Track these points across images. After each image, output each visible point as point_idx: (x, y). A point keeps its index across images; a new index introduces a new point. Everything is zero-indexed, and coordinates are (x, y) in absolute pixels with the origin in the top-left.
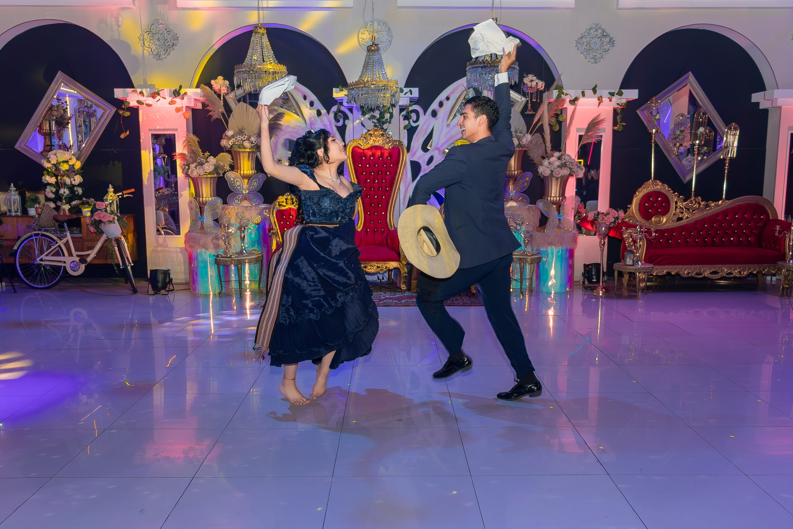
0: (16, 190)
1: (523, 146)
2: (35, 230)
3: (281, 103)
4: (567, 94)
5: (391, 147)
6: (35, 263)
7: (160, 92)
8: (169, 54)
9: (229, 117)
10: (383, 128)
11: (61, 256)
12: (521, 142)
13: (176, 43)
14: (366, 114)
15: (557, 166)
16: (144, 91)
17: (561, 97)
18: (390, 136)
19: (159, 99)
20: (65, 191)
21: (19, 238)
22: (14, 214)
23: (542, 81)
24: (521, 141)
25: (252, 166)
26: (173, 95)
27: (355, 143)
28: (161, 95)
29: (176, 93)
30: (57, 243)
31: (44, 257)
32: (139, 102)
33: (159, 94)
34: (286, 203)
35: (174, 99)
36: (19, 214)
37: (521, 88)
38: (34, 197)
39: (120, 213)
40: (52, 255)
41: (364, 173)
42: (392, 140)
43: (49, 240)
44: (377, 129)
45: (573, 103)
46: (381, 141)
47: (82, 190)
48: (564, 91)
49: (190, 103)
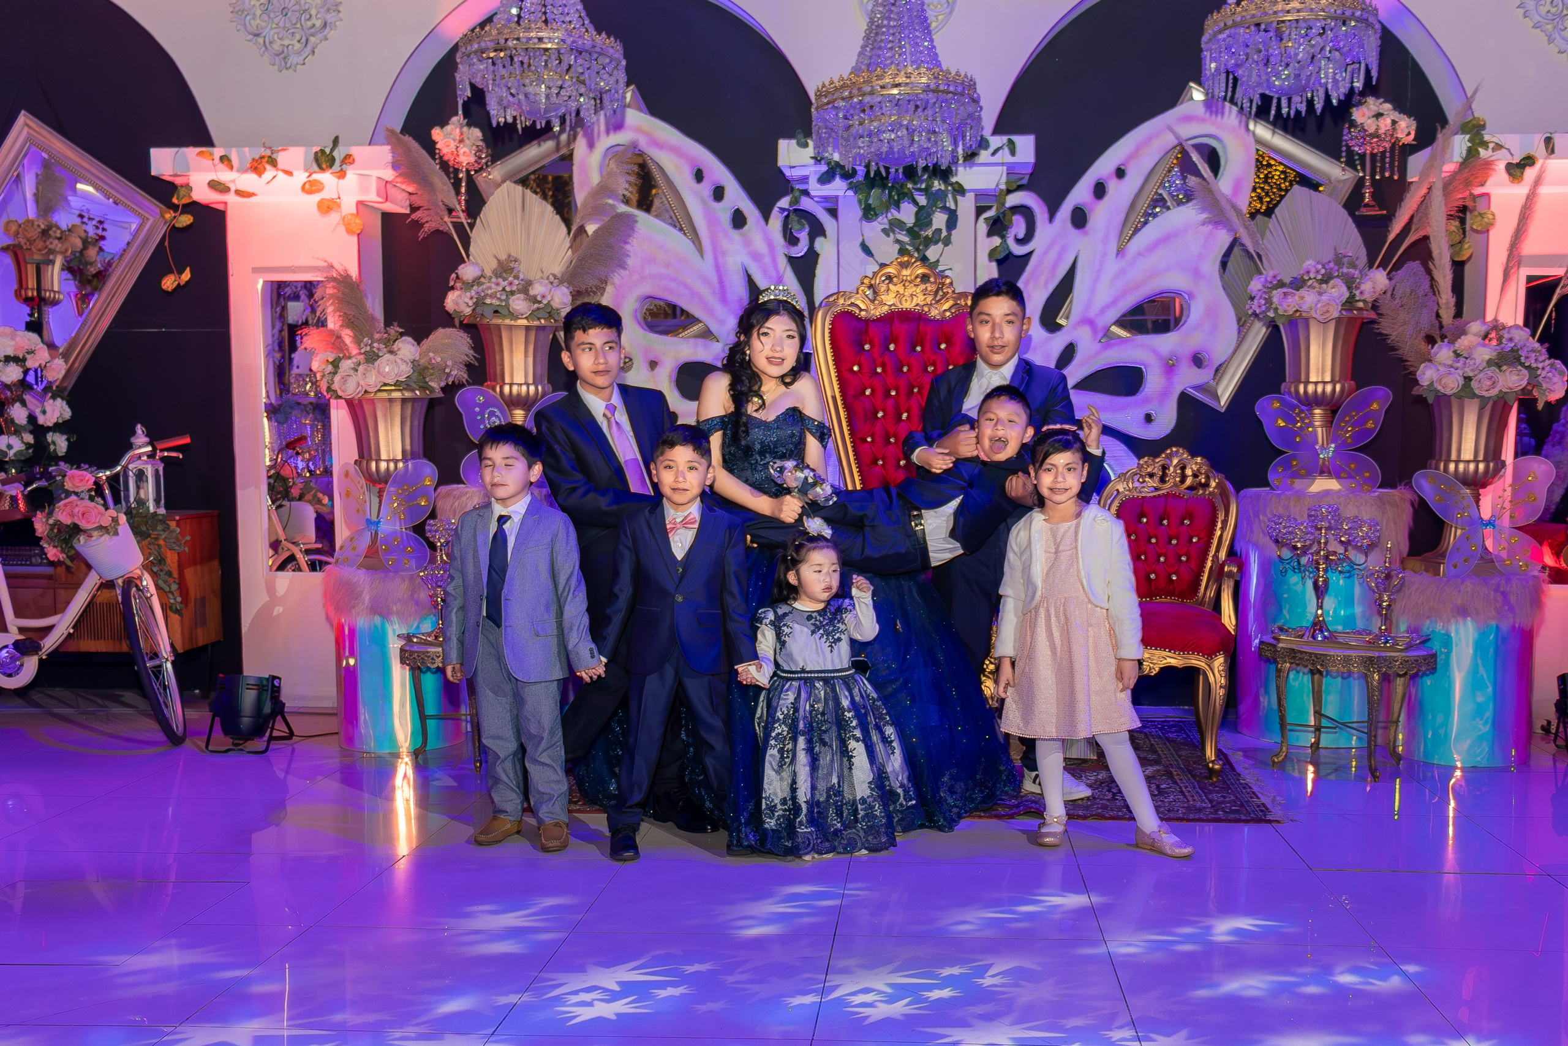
1: (1361, 305)
3: (627, 186)
4: (1499, 147)
5: (948, 314)
7: (282, 158)
8: (313, 52)
9: (472, 226)
10: (924, 259)
12: (1357, 293)
13: (333, 20)
14: (876, 215)
15: (1485, 364)
16: (233, 155)
17: (1478, 153)
18: (948, 281)
19: (275, 177)
20: (11, 442)
23: (1409, 116)
24: (1357, 288)
25: (539, 367)
26: (315, 167)
27: (841, 301)
28: (280, 165)
29: (323, 159)
32: (216, 186)
33: (273, 163)
35: (315, 176)
37: (1341, 141)
39: (166, 507)
41: (868, 392)
42: (954, 292)
45: (1518, 172)
46: (920, 297)
47: (68, 440)
48: (1487, 138)
49: (365, 190)
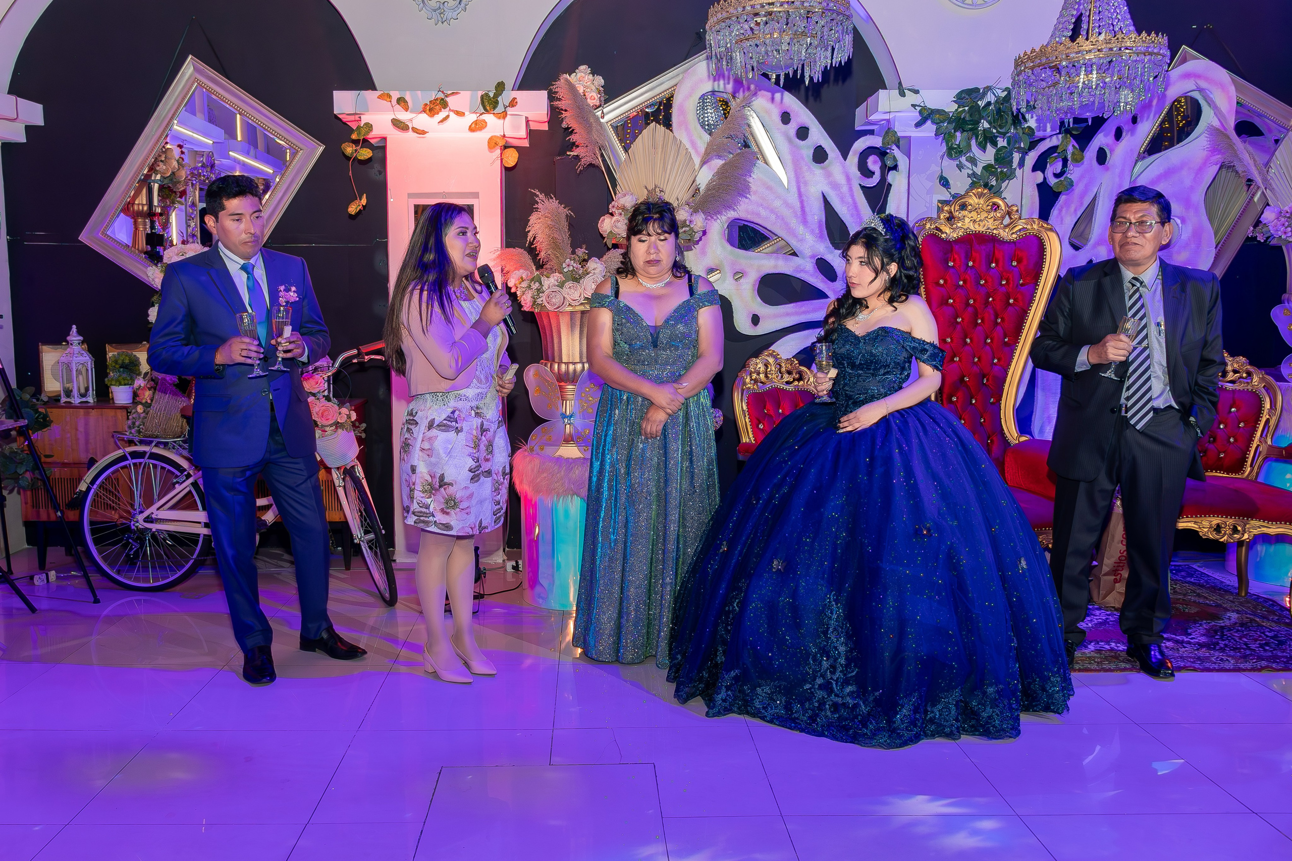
0: (83, 342)
2: (131, 442)
5: (1014, 236)
6: (133, 527)
7: (449, 100)
11: (198, 509)
16: (408, 98)
18: (1015, 209)
19: (448, 116)
21: (92, 462)
22: (76, 400)
26: (481, 108)
27: (928, 226)
28: (450, 106)
29: (488, 103)
30: (188, 476)
31: (156, 512)
32: (395, 124)
33: (444, 104)
34: (766, 377)
35: (482, 118)
36: (91, 399)
38: (127, 358)
40: (173, 508)
41: (951, 301)
43: (168, 467)
44: (982, 193)
46: (991, 221)
49: (516, 127)
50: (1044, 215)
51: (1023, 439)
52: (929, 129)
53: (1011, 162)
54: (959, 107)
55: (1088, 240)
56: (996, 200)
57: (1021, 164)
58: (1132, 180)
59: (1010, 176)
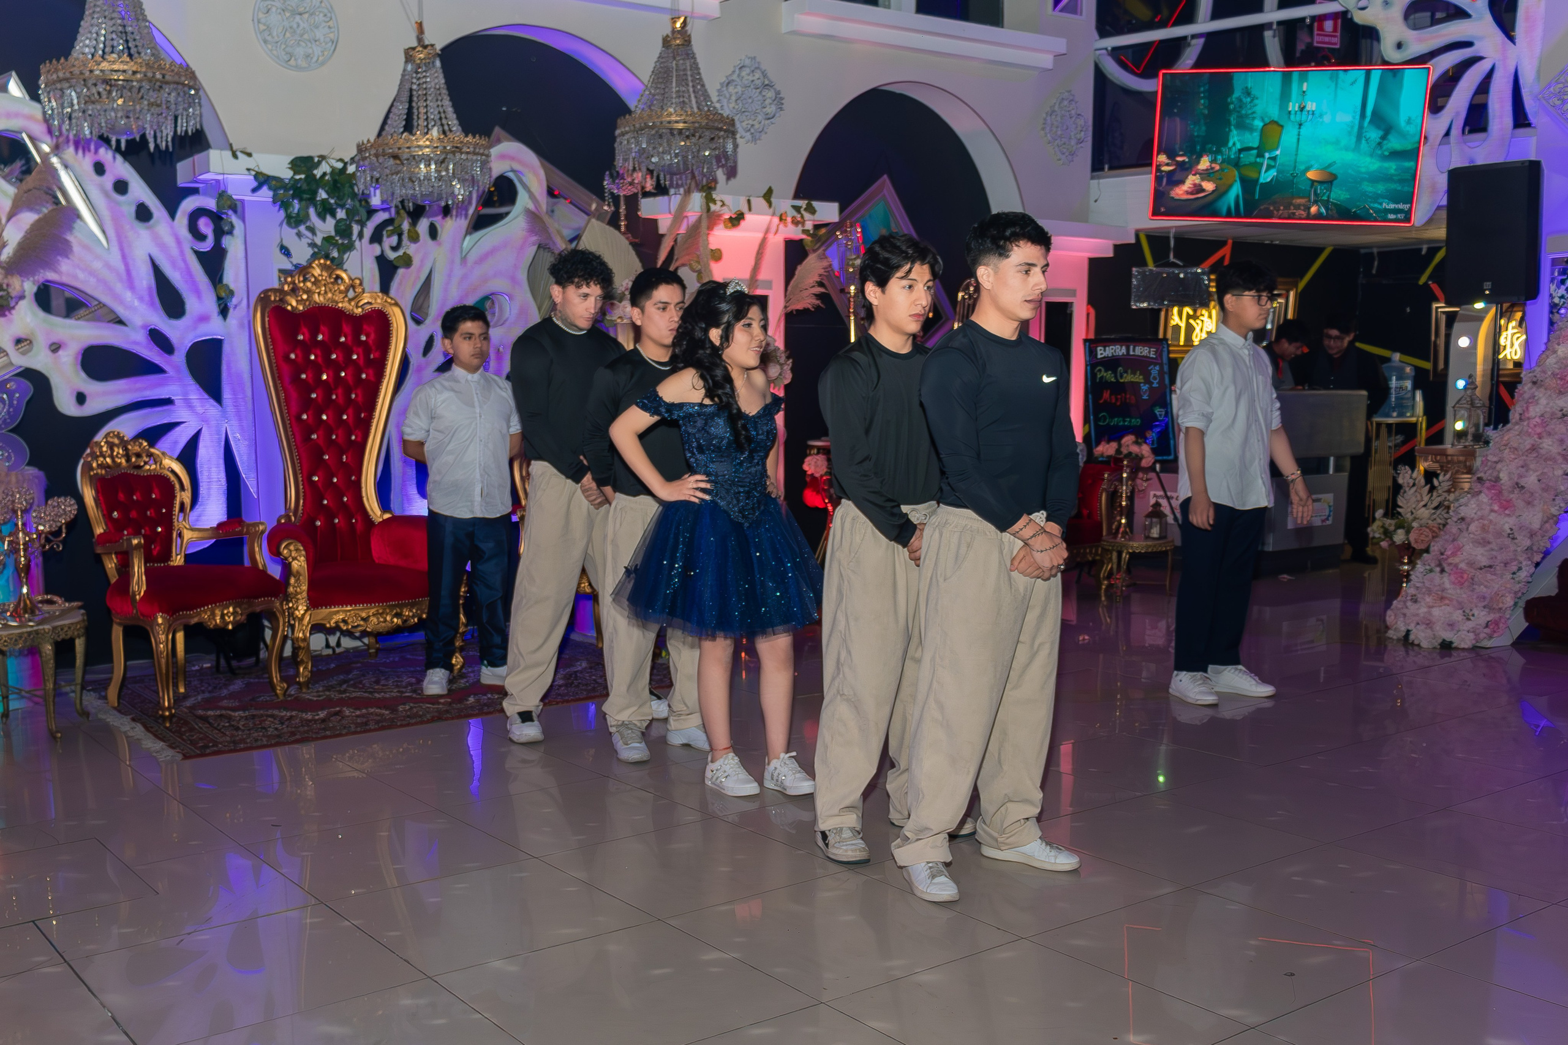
4: (723, 205)
5: (361, 310)
17: (710, 209)
18: (357, 282)
41: (303, 377)
42: (364, 291)
44: (324, 265)
46: (336, 294)
48: (716, 197)
50: (385, 288)
51: (387, 516)
52: (266, 194)
53: (351, 234)
54: (295, 174)
55: (427, 315)
56: (339, 272)
57: (361, 235)
58: (464, 254)
59: (350, 247)
